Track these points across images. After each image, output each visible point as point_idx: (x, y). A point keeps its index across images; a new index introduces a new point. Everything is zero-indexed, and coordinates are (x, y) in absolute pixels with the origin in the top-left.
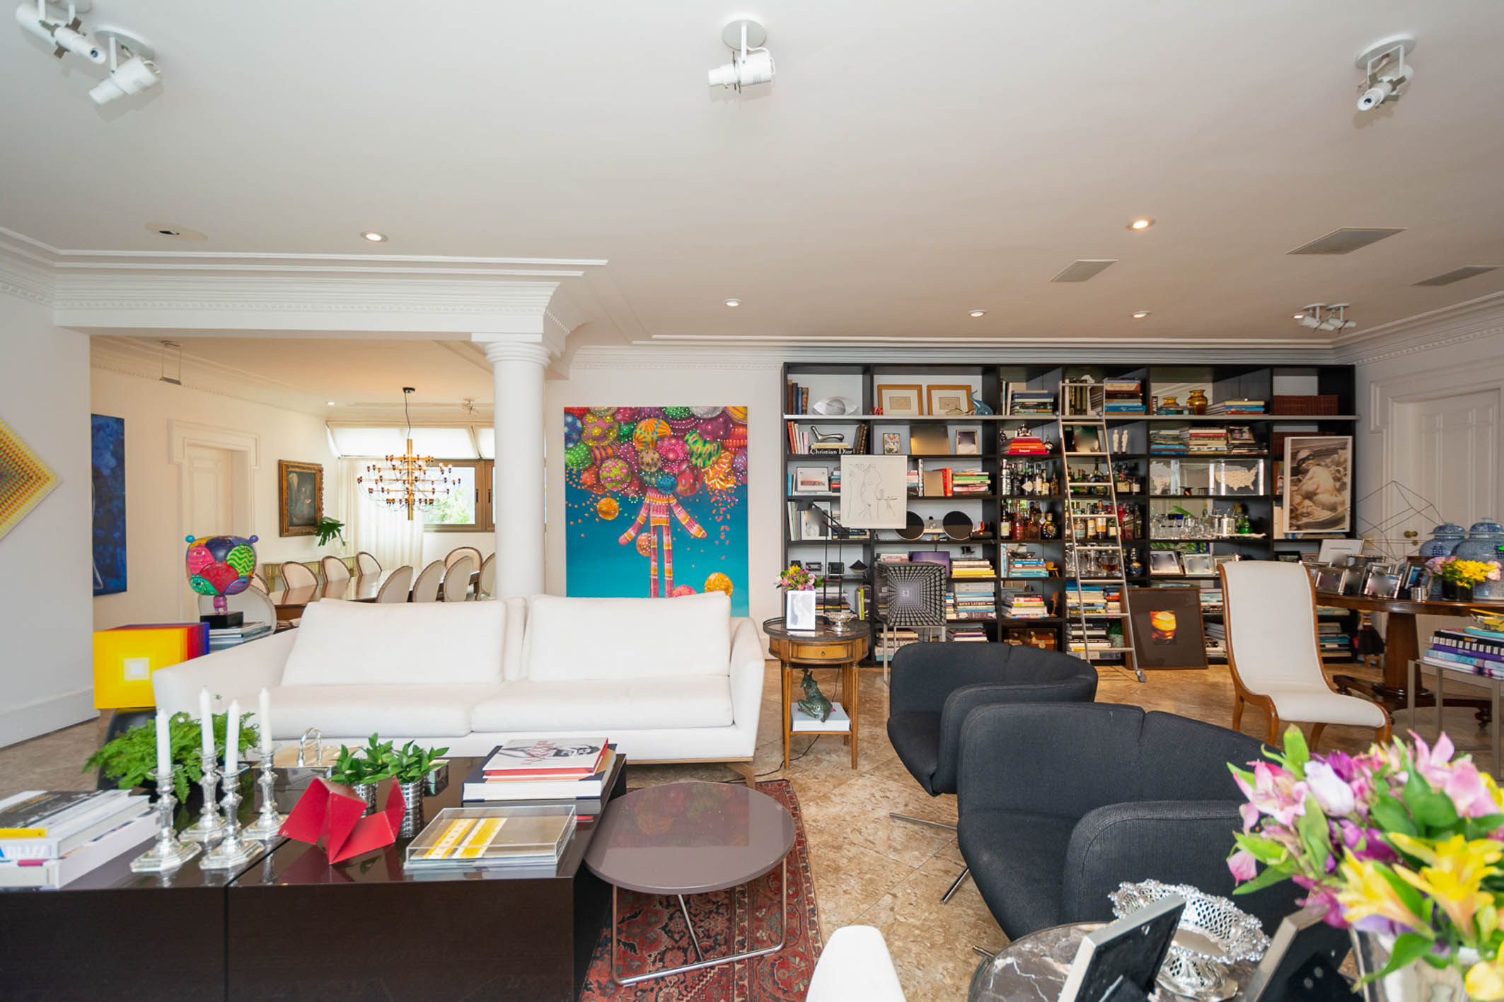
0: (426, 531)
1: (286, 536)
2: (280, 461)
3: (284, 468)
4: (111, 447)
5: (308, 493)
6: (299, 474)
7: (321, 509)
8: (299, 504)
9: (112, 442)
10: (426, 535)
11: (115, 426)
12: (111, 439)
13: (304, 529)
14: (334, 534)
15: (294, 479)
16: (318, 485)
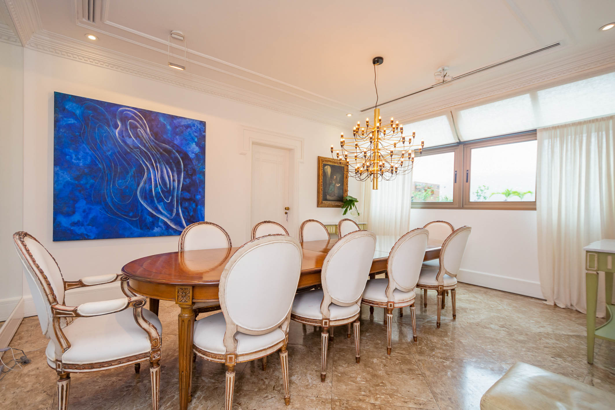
0: (412, 208)
1: (322, 207)
2: (318, 157)
3: (322, 162)
4: (196, 140)
5: (338, 179)
6: (332, 167)
7: (346, 191)
8: (331, 187)
9: (196, 136)
10: (413, 210)
11: (199, 126)
12: (196, 134)
13: (333, 203)
14: (351, 207)
15: (329, 170)
16: (345, 176)
